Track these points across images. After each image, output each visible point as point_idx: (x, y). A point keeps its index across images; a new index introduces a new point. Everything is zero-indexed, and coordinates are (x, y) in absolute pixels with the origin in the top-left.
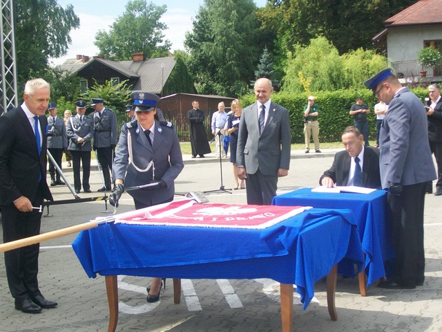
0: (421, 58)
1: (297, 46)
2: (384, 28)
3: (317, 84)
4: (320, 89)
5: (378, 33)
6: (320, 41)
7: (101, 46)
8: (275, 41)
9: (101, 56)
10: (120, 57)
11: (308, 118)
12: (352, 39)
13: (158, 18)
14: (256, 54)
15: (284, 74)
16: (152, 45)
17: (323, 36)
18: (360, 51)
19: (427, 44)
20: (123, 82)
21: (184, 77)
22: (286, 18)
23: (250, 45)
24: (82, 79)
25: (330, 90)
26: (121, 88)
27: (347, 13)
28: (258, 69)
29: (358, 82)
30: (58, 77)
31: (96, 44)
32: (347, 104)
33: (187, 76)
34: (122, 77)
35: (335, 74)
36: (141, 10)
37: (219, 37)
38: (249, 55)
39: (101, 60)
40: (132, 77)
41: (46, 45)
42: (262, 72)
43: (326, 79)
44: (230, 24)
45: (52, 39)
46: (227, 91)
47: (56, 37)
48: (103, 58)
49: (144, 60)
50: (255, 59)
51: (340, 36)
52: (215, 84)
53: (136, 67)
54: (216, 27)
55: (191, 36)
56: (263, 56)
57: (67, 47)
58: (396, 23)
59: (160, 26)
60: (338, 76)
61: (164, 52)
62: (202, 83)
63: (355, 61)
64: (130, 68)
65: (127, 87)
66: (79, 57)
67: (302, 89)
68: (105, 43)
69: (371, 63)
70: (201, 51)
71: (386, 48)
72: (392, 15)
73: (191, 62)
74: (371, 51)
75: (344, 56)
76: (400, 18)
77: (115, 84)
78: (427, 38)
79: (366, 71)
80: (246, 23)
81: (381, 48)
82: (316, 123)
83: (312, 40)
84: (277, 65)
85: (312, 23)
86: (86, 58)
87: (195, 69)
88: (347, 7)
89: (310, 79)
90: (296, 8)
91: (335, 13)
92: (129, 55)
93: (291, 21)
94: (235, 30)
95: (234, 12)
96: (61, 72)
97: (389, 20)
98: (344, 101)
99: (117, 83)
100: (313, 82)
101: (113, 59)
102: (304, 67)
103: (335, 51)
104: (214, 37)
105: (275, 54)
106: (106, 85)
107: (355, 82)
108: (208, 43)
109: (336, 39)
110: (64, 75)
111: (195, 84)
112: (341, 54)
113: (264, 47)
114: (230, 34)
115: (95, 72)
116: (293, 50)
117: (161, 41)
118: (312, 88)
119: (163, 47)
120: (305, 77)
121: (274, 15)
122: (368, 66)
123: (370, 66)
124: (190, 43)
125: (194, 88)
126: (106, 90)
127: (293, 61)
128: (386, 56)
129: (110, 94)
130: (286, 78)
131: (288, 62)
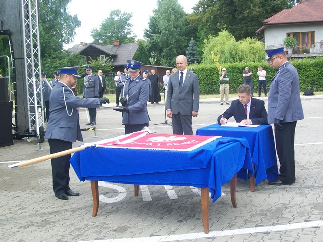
0: (285, 43)
1: (210, 37)
2: (263, 25)
3: (223, 59)
4: (225, 62)
5: (259, 29)
6: (224, 33)
7: (94, 37)
8: (197, 34)
9: (95, 43)
10: (105, 43)
11: (222, 82)
12: (243, 32)
13: (128, 20)
14: (186, 41)
15: (203, 53)
16: (125, 37)
17: (225, 30)
18: (248, 39)
19: (288, 35)
20: (107, 58)
21: (144, 55)
22: (204, 19)
23: (183, 36)
24: (83, 57)
25: (231, 62)
26: (106, 62)
27: (240, 16)
28: (187, 50)
29: (247, 58)
30: (68, 55)
31: (91, 36)
32: (241, 70)
33: (145, 54)
34: (107, 55)
35: (233, 53)
36: (118, 16)
37: (163, 31)
38: (182, 42)
39: (94, 45)
40: (113, 55)
41: (62, 36)
42: (190, 52)
43: (228, 56)
44: (170, 23)
45: (66, 33)
46: (169, 63)
47: (67, 32)
48: (95, 44)
49: (120, 44)
50: (186, 44)
51: (236, 30)
52: (162, 59)
53: (115, 49)
54: (162, 25)
55: (148, 31)
56: (191, 42)
57: (73, 38)
58: (270, 22)
59: (129, 25)
60: (235, 54)
61: (132, 40)
62: (154, 59)
63: (245, 45)
64: (111, 50)
65: (109, 61)
66: (82, 43)
67: (214, 62)
68: (97, 35)
69: (255, 46)
70: (154, 39)
71: (264, 37)
72: (267, 18)
73: (147, 46)
74: (255, 39)
75: (239, 42)
76: (272, 20)
77: (102, 59)
78: (289, 32)
79: (252, 51)
80: (180, 23)
81: (261, 37)
82: (227, 85)
83: (219, 33)
84: (199, 48)
85: (220, 22)
86: (86, 44)
87: (150, 50)
88: (241, 13)
89: (218, 56)
90: (210, 14)
91: (234, 17)
92: (111, 42)
93: (207, 21)
94: (174, 27)
95: (172, 16)
96: (71, 53)
97: (266, 21)
98: (239, 69)
99: (104, 58)
100: (220, 58)
101: (102, 45)
102: (215, 49)
103: (233, 39)
104: (161, 31)
105: (198, 41)
106: (97, 60)
107: (246, 58)
108: (157, 35)
109: (234, 32)
110: (72, 54)
111: (150, 59)
112: (237, 41)
113: (190, 37)
114: (170, 29)
115: (90, 52)
116: (208, 39)
117: (130, 34)
118: (220, 62)
119: (132, 38)
120: (216, 55)
121: (196, 17)
122: (253, 48)
123: (255, 48)
124: (147, 35)
125: (150, 61)
126: (97, 63)
127: (208, 45)
128: (264, 42)
129: (99, 65)
130: (204, 56)
131: (205, 46)
